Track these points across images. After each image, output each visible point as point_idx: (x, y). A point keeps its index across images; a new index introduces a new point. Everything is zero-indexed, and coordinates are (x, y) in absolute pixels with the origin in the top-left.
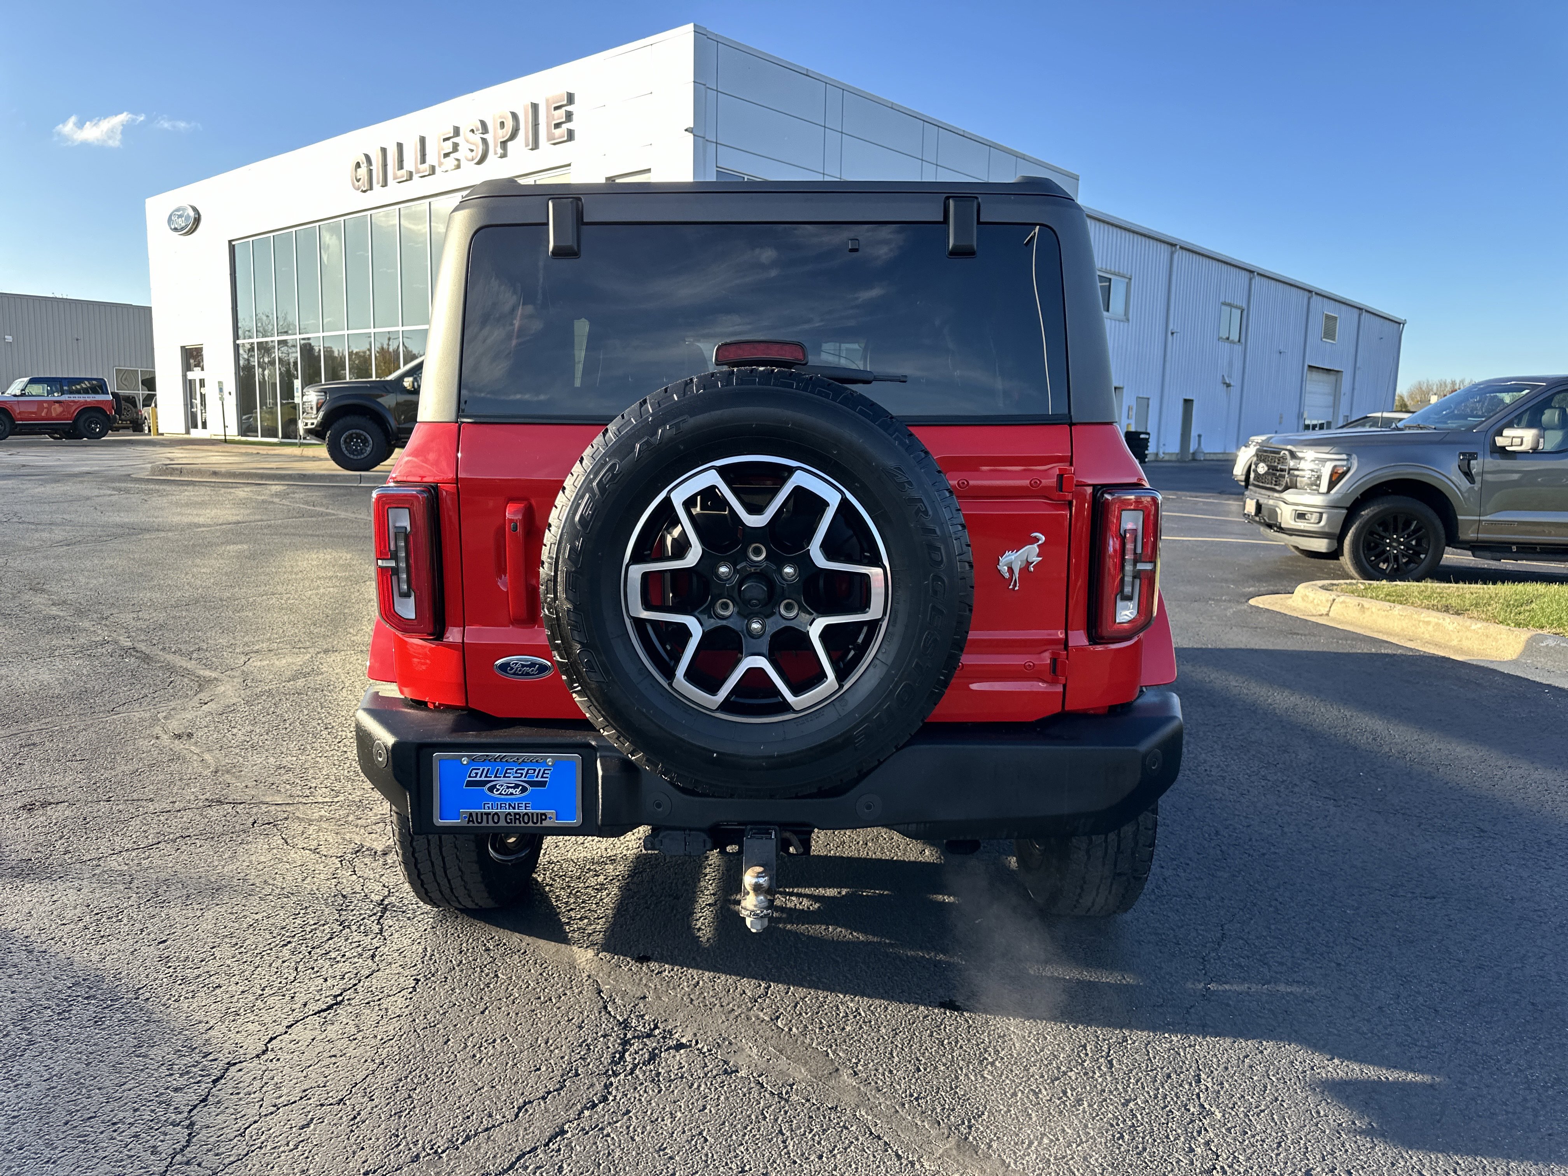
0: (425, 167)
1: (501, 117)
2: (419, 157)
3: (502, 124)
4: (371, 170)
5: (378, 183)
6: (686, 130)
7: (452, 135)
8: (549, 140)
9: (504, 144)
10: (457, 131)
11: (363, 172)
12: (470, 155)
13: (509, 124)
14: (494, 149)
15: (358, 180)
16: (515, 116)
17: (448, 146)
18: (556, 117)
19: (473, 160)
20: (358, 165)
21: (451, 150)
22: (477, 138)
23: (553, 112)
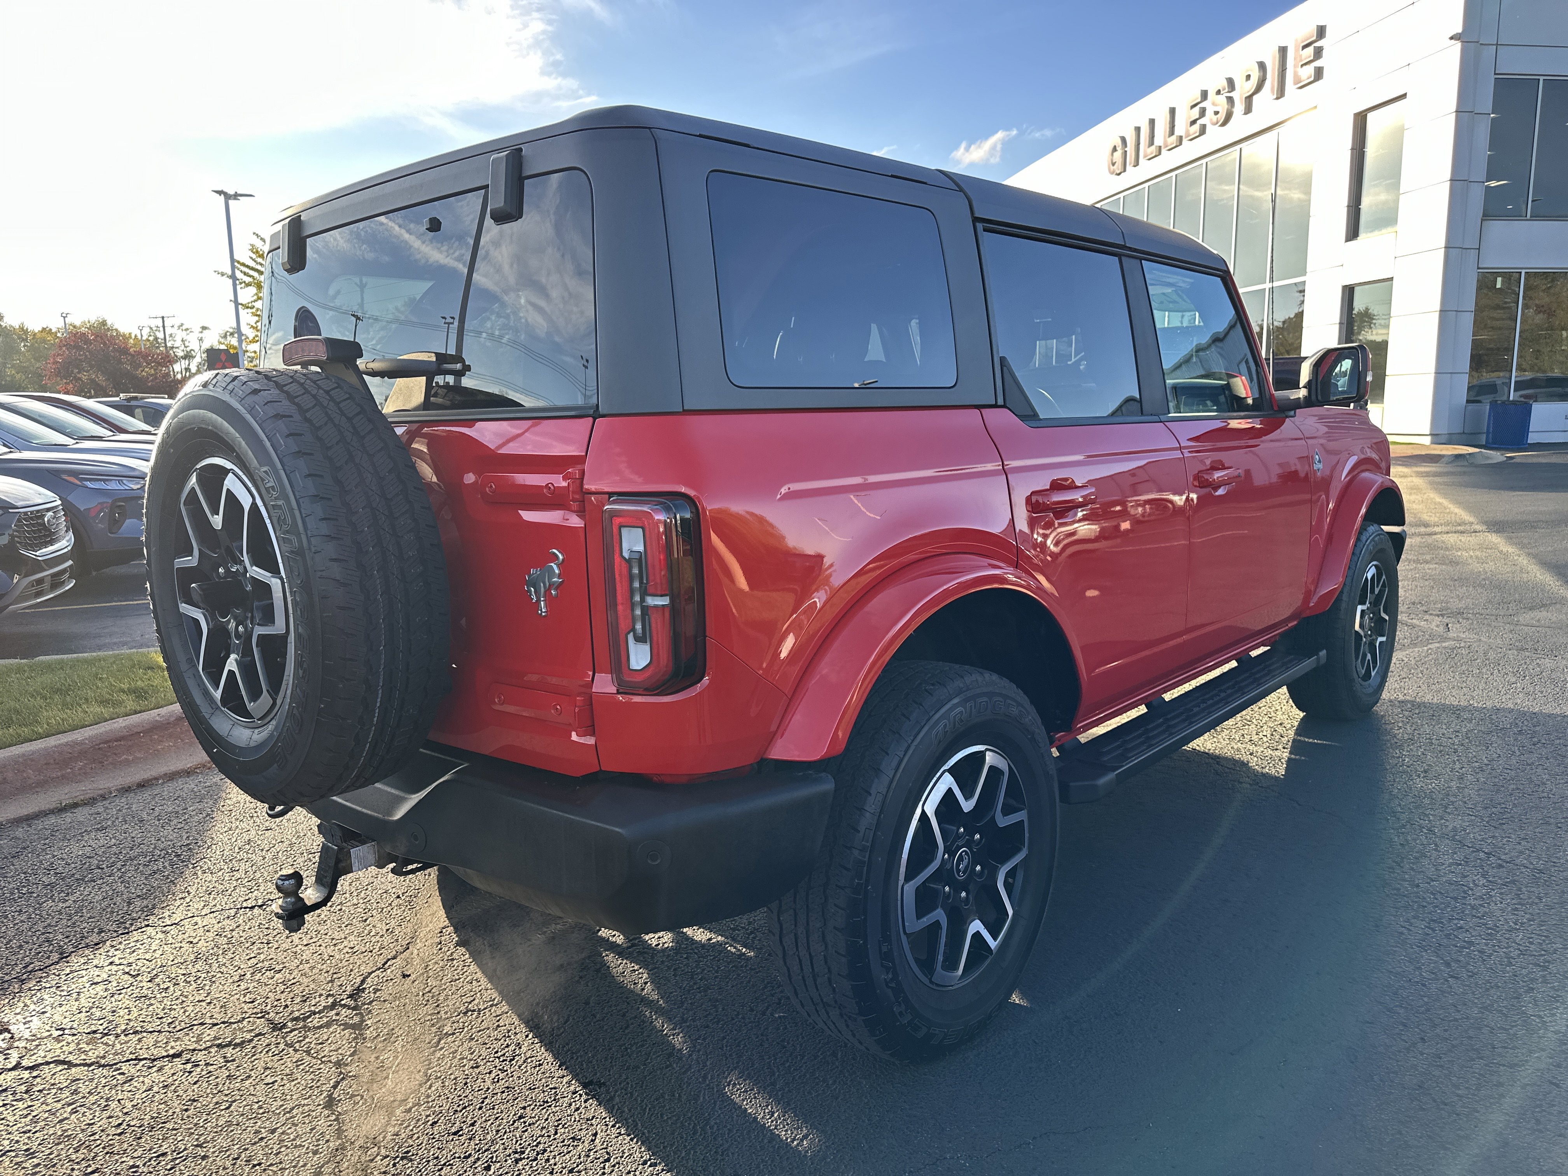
0: (1173, 138)
1: (1247, 71)
2: (1168, 130)
3: (1248, 77)
4: (1126, 152)
5: (1130, 164)
6: (1451, 38)
7: (1199, 100)
8: (1295, 84)
9: (1249, 99)
10: (1204, 95)
11: (1118, 155)
12: (1215, 118)
13: (1255, 75)
14: (1239, 107)
15: (1113, 164)
16: (1262, 66)
17: (1195, 113)
18: (1303, 57)
19: (1217, 123)
20: (1115, 149)
21: (1197, 116)
22: (1222, 100)
23: (1301, 52)
